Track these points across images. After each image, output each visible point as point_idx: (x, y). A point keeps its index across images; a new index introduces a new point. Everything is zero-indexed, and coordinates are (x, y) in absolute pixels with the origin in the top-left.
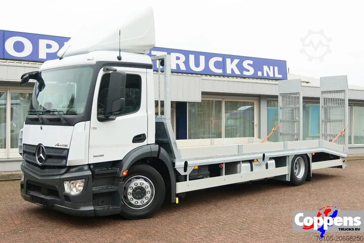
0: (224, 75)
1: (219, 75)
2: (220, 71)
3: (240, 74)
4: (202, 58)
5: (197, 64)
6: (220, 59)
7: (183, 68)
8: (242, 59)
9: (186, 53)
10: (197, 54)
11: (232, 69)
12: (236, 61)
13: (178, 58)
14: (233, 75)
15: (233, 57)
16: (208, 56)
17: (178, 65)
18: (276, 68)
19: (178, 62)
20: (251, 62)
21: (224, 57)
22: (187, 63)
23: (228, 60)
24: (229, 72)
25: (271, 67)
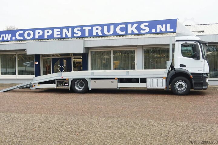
0: (127, 34)
1: (122, 35)
2: (124, 33)
3: (138, 32)
4: (112, 27)
5: (109, 30)
6: (124, 26)
7: (100, 34)
8: (140, 23)
9: (102, 26)
10: (109, 25)
11: (132, 31)
12: (135, 25)
13: (97, 29)
14: (133, 34)
15: (132, 23)
16: (116, 25)
17: (97, 33)
18: (168, 26)
19: (97, 31)
20: (147, 24)
21: (127, 24)
22: (102, 31)
23: (130, 26)
24: (130, 32)
25: (164, 26)
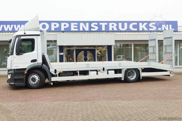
0: (138, 31)
1: (135, 31)
2: (136, 29)
3: (147, 30)
4: (126, 24)
5: (123, 27)
6: (136, 24)
7: (115, 29)
8: (149, 22)
9: (117, 23)
10: (123, 23)
11: (143, 28)
12: (145, 24)
13: (113, 25)
14: (143, 31)
15: (143, 22)
16: (129, 23)
17: (113, 28)
18: (170, 26)
19: (113, 27)
20: (154, 24)
21: (138, 22)
22: (117, 27)
23: (141, 24)
24: (141, 29)
25: (167, 26)
